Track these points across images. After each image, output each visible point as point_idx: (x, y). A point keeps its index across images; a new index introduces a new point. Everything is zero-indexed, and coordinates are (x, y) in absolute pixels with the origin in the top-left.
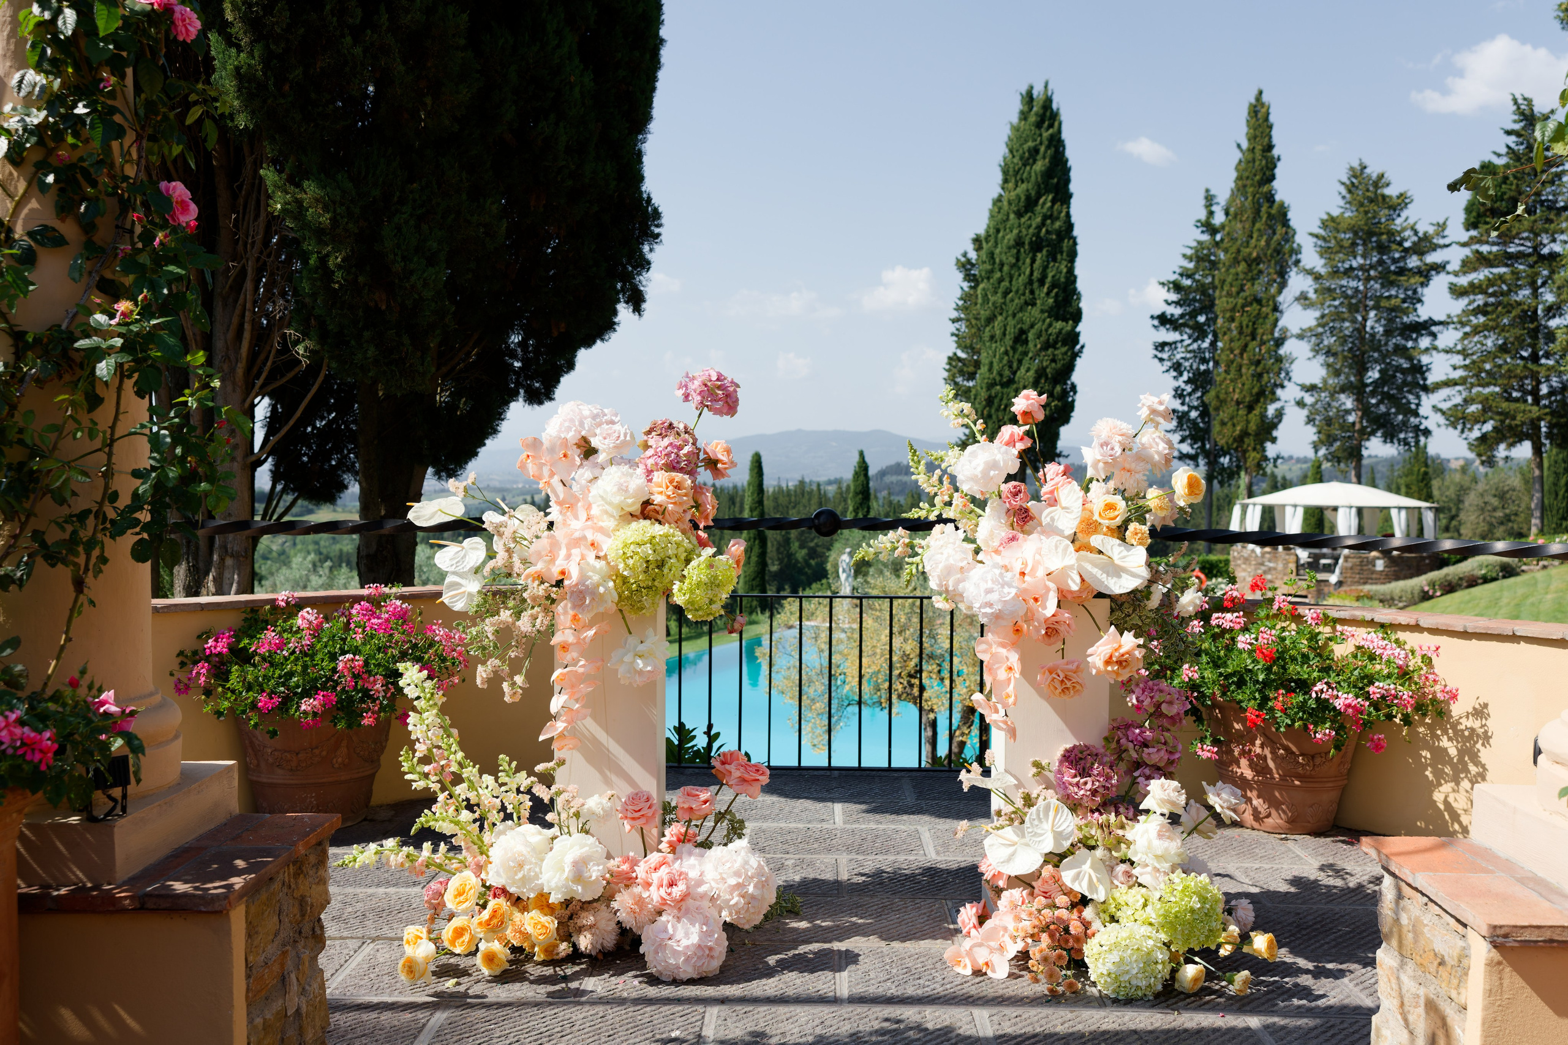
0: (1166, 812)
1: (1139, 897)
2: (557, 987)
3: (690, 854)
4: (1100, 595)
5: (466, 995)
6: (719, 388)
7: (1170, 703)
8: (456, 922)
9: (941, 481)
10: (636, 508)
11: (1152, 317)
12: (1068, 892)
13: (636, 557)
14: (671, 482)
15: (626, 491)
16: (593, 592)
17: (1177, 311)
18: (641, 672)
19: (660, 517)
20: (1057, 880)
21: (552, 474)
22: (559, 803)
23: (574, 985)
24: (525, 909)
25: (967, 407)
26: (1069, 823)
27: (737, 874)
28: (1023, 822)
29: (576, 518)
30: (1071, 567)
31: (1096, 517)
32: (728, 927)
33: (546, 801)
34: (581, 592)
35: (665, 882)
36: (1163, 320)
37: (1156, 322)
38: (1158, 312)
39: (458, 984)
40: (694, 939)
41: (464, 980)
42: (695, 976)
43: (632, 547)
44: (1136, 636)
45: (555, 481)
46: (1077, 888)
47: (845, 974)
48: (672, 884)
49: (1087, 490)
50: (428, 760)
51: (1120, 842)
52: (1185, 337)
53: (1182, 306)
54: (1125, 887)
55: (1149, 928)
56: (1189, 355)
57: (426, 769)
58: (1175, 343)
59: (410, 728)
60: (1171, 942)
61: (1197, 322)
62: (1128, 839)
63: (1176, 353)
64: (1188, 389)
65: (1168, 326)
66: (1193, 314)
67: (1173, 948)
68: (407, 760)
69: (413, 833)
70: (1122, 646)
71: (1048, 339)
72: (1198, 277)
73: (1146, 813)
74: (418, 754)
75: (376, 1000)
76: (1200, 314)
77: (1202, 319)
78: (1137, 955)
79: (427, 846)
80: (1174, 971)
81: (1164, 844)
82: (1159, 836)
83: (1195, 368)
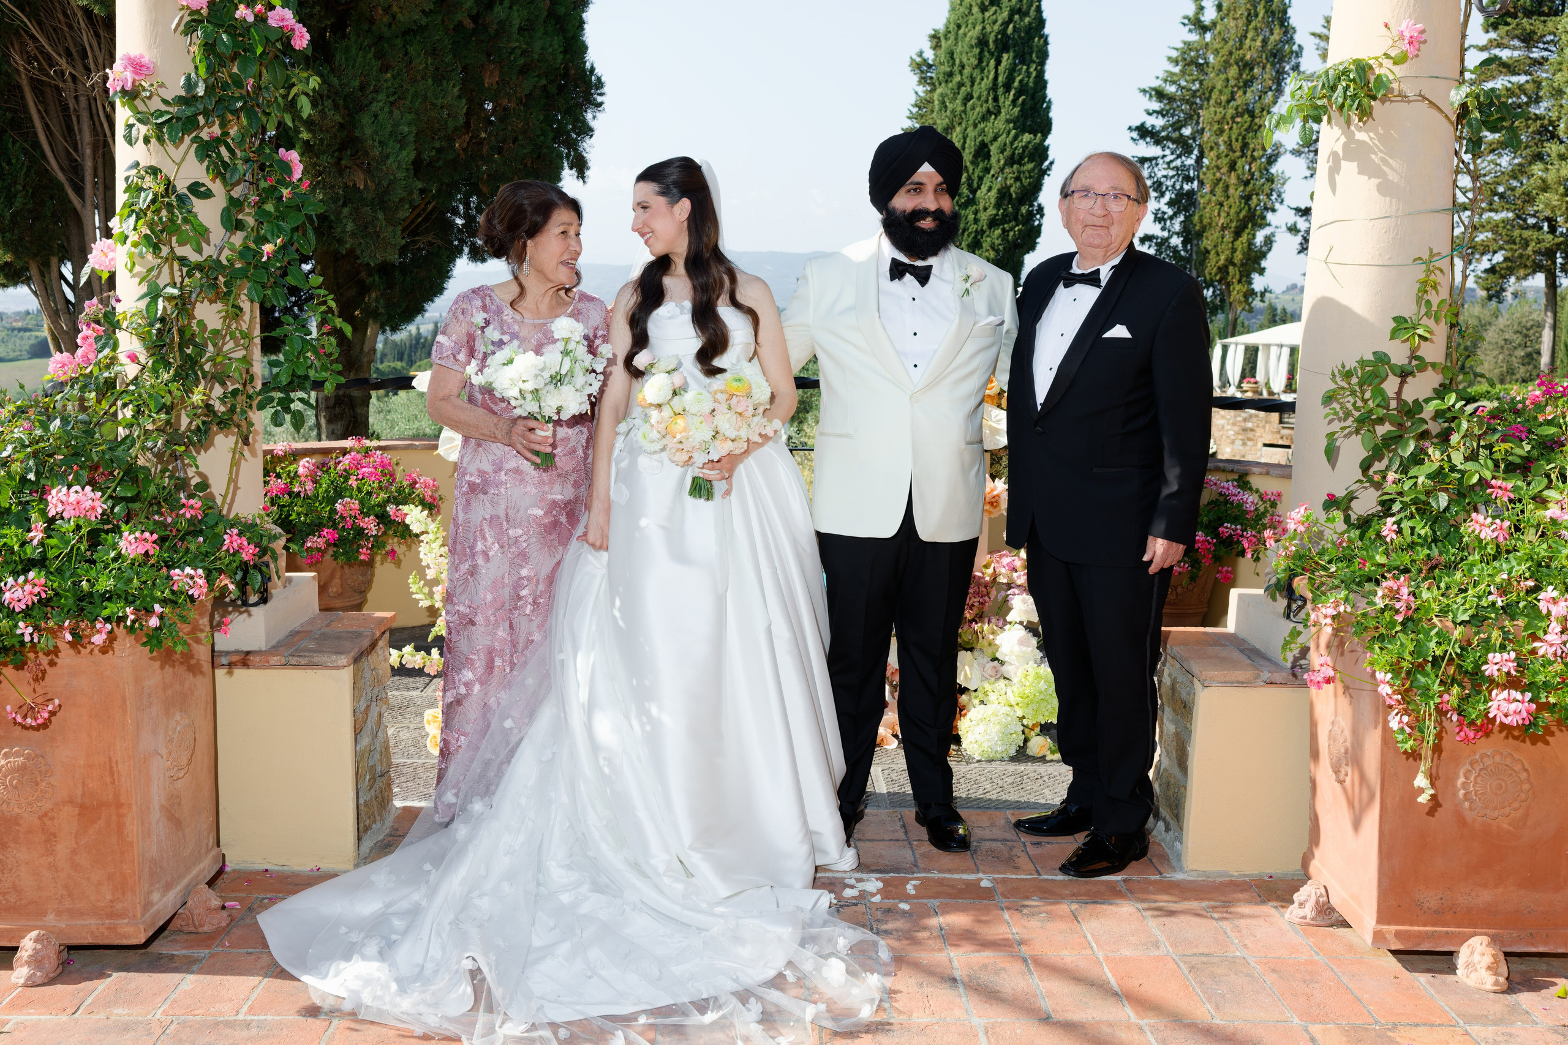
0: (1025, 621)
1: (1004, 686)
11: (1130, 128)
17: (1158, 122)
36: (1143, 132)
37: (1135, 135)
38: (1138, 124)
50: (436, 582)
51: (990, 644)
52: (1167, 152)
53: (1163, 116)
54: (993, 679)
55: (1008, 708)
56: (1171, 173)
57: (435, 589)
58: (1156, 158)
59: (422, 556)
60: (1024, 717)
61: (1181, 135)
62: (997, 642)
63: (1156, 169)
64: (1170, 212)
65: (1148, 139)
66: (1177, 126)
67: (1025, 722)
68: (414, 583)
69: (430, 639)
70: (992, 490)
71: (1014, 153)
72: (1183, 83)
73: (1010, 623)
74: (428, 577)
75: (409, 761)
76: (1185, 126)
77: (1187, 131)
78: (998, 727)
79: (435, 652)
80: (1026, 741)
81: (1024, 649)
82: (1021, 642)
83: (1178, 187)
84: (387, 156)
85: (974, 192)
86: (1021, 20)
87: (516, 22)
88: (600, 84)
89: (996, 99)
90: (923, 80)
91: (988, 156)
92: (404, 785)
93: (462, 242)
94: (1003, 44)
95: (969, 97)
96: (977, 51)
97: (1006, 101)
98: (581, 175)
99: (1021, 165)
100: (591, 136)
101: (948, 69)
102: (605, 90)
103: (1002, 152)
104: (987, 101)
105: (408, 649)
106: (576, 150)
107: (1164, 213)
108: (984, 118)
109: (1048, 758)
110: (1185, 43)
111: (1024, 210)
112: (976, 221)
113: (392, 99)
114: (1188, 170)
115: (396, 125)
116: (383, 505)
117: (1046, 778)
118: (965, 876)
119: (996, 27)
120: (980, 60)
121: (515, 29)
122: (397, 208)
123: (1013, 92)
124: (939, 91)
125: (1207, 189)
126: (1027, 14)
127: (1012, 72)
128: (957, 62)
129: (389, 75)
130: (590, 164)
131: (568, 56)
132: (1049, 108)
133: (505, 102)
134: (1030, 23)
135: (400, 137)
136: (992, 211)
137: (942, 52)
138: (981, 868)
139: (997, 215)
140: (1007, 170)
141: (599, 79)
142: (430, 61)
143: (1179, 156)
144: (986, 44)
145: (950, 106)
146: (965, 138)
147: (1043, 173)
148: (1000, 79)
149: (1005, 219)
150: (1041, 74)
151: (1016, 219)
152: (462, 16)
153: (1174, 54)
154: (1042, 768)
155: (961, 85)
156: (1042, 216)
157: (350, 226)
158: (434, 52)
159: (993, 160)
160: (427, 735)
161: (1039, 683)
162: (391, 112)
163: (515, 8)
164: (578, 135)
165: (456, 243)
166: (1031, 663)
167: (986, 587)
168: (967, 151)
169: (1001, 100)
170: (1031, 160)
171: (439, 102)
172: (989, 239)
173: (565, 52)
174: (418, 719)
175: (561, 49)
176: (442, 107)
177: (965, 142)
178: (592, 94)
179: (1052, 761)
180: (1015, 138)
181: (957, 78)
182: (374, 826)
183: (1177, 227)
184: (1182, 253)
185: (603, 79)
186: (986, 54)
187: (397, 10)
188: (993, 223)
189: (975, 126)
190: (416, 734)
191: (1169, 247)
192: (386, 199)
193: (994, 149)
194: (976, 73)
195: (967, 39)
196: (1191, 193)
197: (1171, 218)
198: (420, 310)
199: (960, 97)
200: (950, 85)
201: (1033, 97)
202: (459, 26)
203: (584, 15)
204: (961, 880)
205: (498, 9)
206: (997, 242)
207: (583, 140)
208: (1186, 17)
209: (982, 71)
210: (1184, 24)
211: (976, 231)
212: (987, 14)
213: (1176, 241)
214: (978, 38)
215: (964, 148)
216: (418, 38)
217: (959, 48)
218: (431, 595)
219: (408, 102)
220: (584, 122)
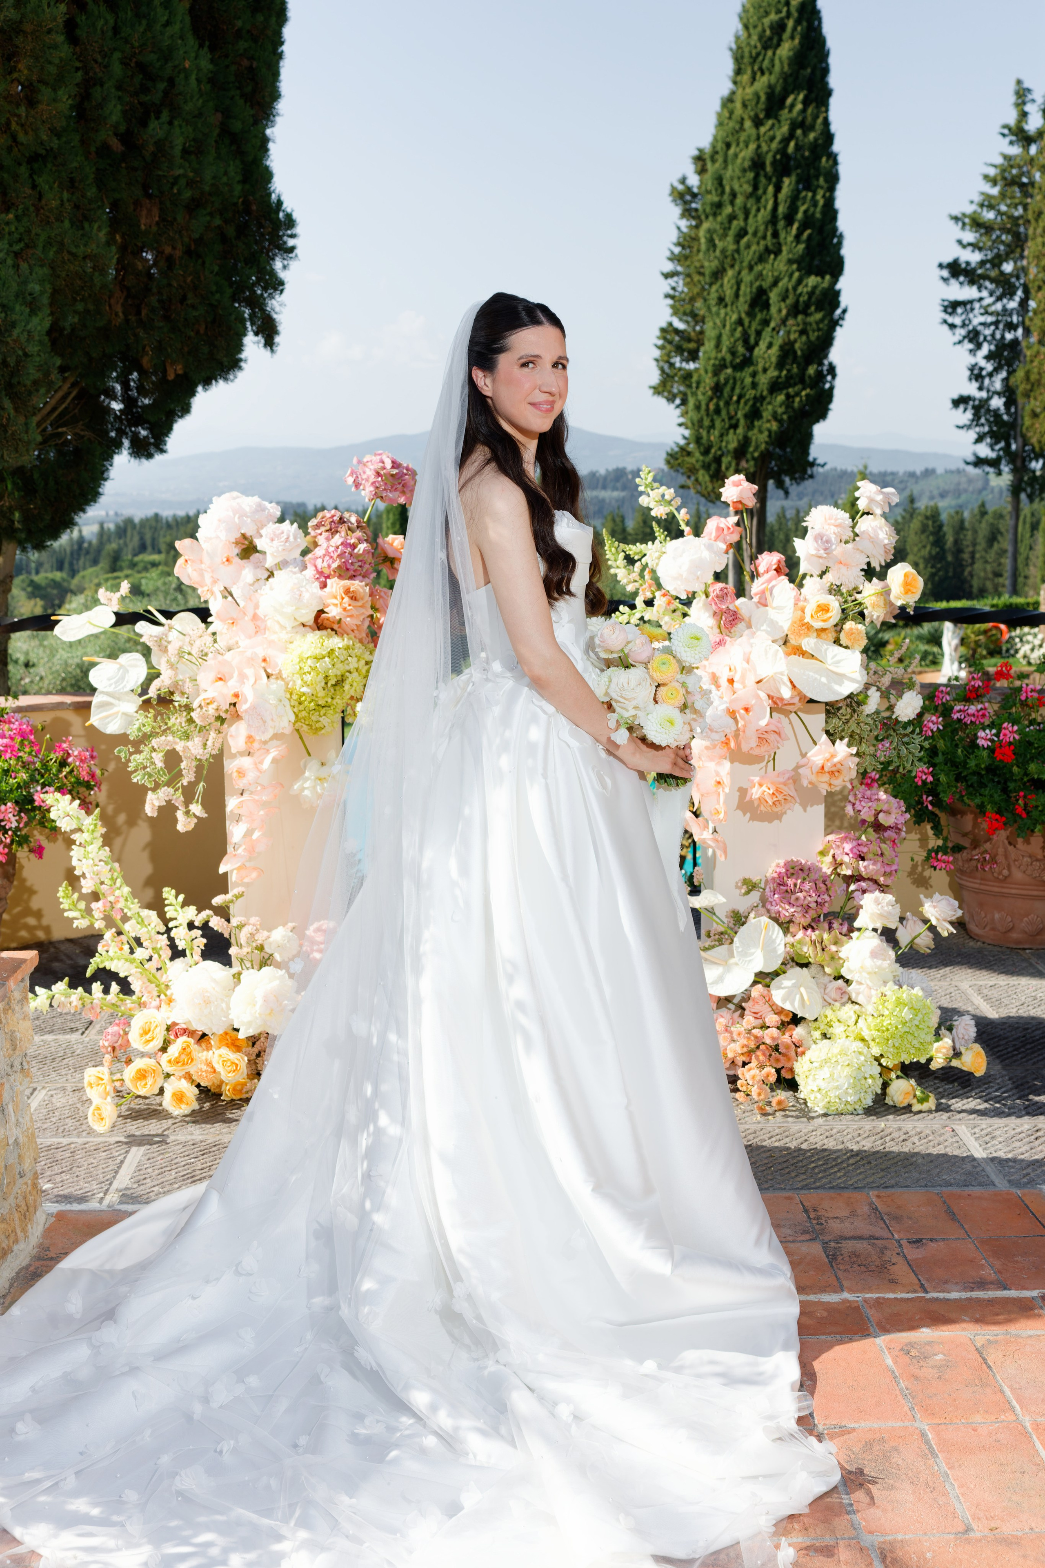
0: (879, 926)
1: (852, 1014)
4: (811, 701)
6: (394, 476)
7: (888, 812)
8: (139, 1063)
9: (642, 576)
10: (310, 618)
11: (941, 266)
12: (780, 1012)
13: (314, 673)
14: (347, 591)
15: (299, 602)
17: (974, 257)
19: (336, 627)
20: (768, 1000)
21: (215, 582)
22: (243, 936)
24: (209, 1048)
25: (669, 493)
26: (780, 943)
28: (732, 942)
30: (782, 674)
31: (808, 619)
33: (226, 935)
36: (955, 269)
37: (945, 273)
38: (948, 259)
44: (849, 745)
45: (218, 589)
46: (788, 1007)
49: (800, 586)
50: (95, 896)
51: (833, 958)
52: (985, 294)
53: (980, 249)
54: (837, 1004)
55: (860, 1044)
56: (990, 319)
57: (94, 905)
58: (971, 302)
59: (74, 862)
60: (882, 1055)
61: (1002, 273)
62: (841, 955)
63: (971, 315)
64: (989, 367)
65: (962, 279)
66: (997, 261)
67: (884, 1062)
68: (67, 896)
69: (89, 974)
70: (833, 756)
71: (797, 301)
72: (1003, 208)
73: (859, 929)
74: (84, 891)
75: (65, 1141)
76: (1006, 260)
77: (1008, 267)
78: (847, 1071)
79: (97, 987)
80: (885, 1085)
81: (879, 962)
82: (874, 954)
83: (998, 336)
84: (13, 325)
85: (751, 349)
86: (805, 134)
87: (179, 142)
88: (290, 222)
89: (775, 235)
90: (688, 213)
91: (767, 306)
92: (58, 1179)
93: (121, 433)
94: (783, 166)
95: (742, 233)
96: (751, 175)
97: (788, 236)
98: (269, 343)
99: (806, 313)
100: (282, 292)
101: (716, 199)
102: (298, 230)
103: (784, 300)
104: (764, 237)
105: (60, 987)
106: (263, 310)
107: (981, 369)
108: (761, 259)
109: (916, 1107)
110: (1006, 157)
111: (811, 370)
112: (754, 385)
113: (17, 248)
114: (1011, 315)
115: (25, 283)
116: (26, 785)
117: (915, 1139)
118: (826, 1298)
119: (774, 145)
120: (756, 187)
121: (177, 151)
122: (30, 393)
123: (796, 226)
124: (706, 225)
125: (1034, 339)
126: (812, 128)
127: (794, 199)
128: (727, 189)
129: (11, 216)
130: (280, 328)
131: (247, 186)
132: (840, 244)
133: (168, 250)
134: (816, 139)
135: (29, 298)
136: (773, 373)
137: (708, 176)
138: (846, 1283)
139: (779, 377)
140: (791, 322)
141: (289, 216)
142: (66, 195)
143: (999, 299)
144: (762, 165)
145: (720, 244)
146: (738, 284)
147: (834, 324)
148: (781, 209)
149: (789, 381)
150: (830, 202)
151: (802, 380)
152: (106, 135)
153: (992, 172)
154: (908, 1123)
155: (732, 218)
156: (834, 376)
158: (72, 184)
159: (773, 310)
160: (89, 1101)
161: (901, 1011)
162: (16, 267)
163: (176, 123)
164: (265, 289)
165: (113, 434)
166: (891, 984)
167: (824, 882)
168: (741, 299)
169: (782, 235)
170: (818, 309)
171: (81, 251)
172: (770, 407)
173: (244, 181)
174: (78, 1076)
175: (239, 178)
176: (84, 258)
177: (738, 289)
178: (281, 237)
179: (920, 1112)
180: (799, 281)
181: (728, 210)
182: (15, 1248)
183: (998, 385)
184: (1005, 417)
185: (295, 216)
186: (763, 180)
187: (18, 128)
188: (775, 387)
189: (751, 268)
190: (73, 1099)
191: (988, 411)
192: (15, 381)
193: (774, 296)
194: (751, 203)
195: (739, 161)
196: (1015, 342)
197: (990, 375)
198: (69, 523)
199: (732, 233)
200: (719, 219)
201: (821, 231)
202: (104, 150)
203: (268, 132)
204: (820, 1303)
205: (153, 124)
206: (780, 410)
207: (271, 297)
208: (1005, 126)
209: (758, 200)
210: (1004, 135)
211: (755, 398)
212: (763, 130)
213: (997, 403)
214: (752, 160)
215: (737, 295)
216: (49, 166)
217: (729, 173)
218: (89, 911)
219: (39, 252)
220: (273, 273)
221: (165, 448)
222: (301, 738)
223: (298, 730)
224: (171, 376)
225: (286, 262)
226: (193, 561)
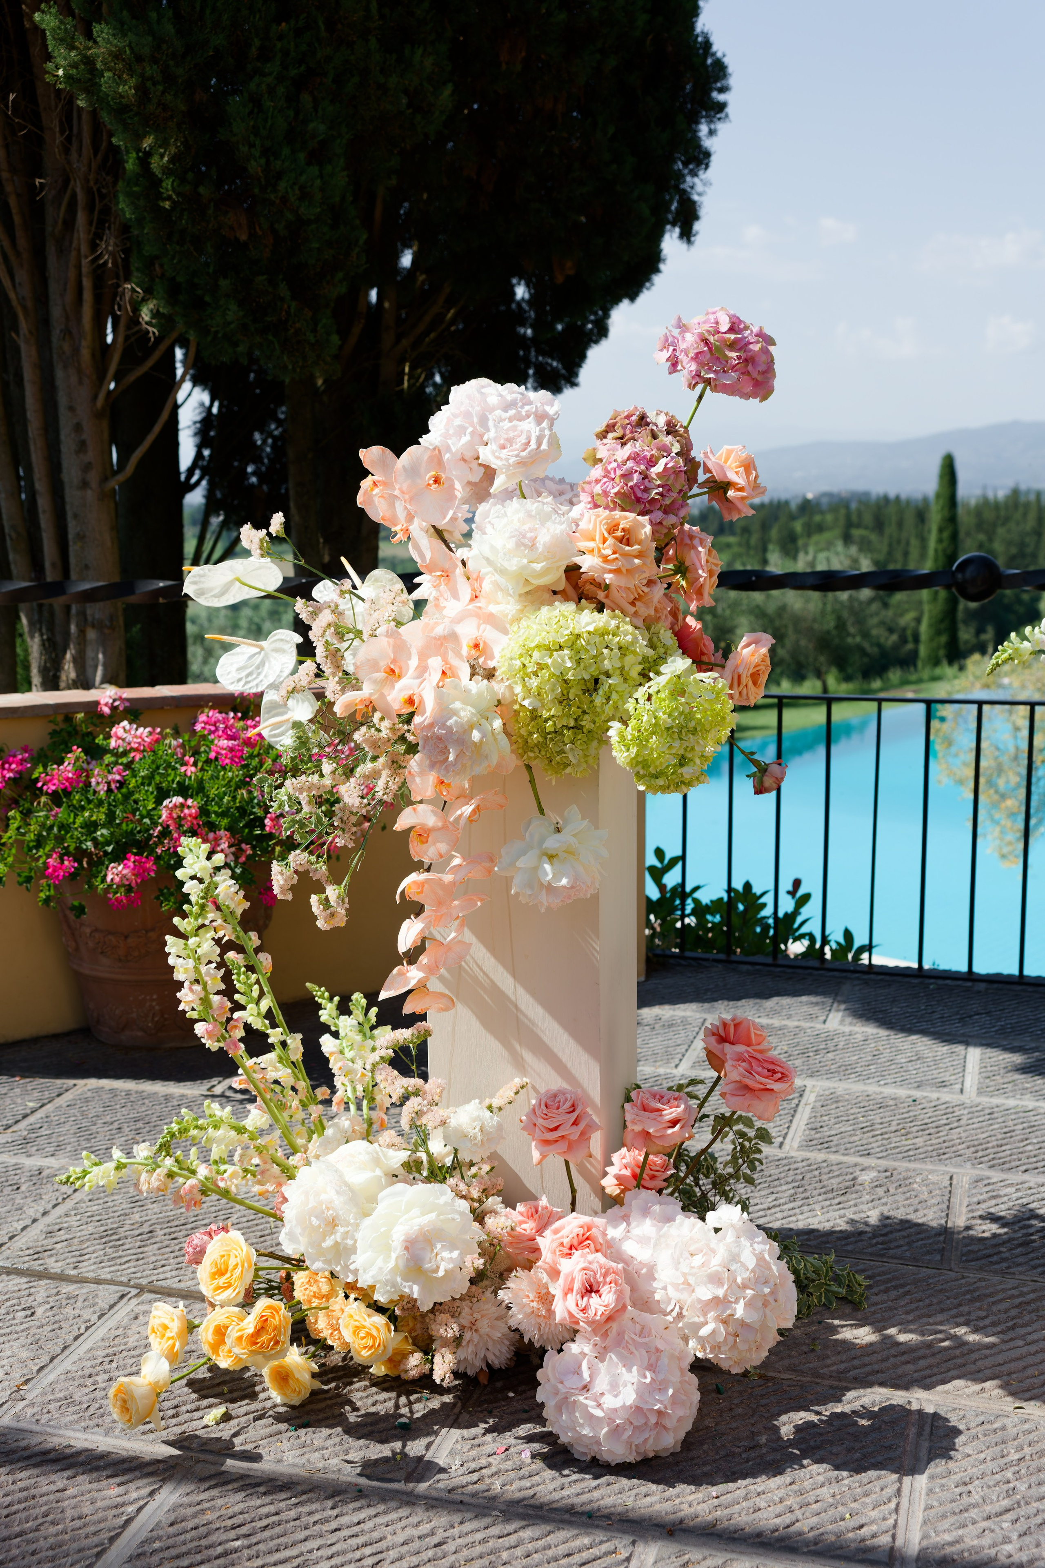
2: (384, 1450)
3: (645, 1212)
5: (225, 1449)
6: (732, 346)
8: (220, 1316)
10: (556, 580)
13: (545, 674)
14: (615, 528)
15: (532, 547)
16: (461, 738)
18: (550, 888)
19: (601, 595)
21: (409, 517)
23: (416, 1448)
27: (715, 1279)
29: (455, 596)
32: (699, 1367)
34: (439, 738)
35: (577, 1286)
39: (227, 1417)
40: (628, 1397)
41: (241, 1408)
42: (631, 1458)
43: (536, 655)
45: (417, 528)
47: (921, 1481)
48: (590, 1289)
59: (171, 961)
88: (721, 71)
98: (689, 235)
100: (707, 166)
102: (730, 80)
106: (683, 191)
130: (702, 214)
131: (661, 17)
141: (719, 62)
157: (233, 312)
164: (685, 164)
173: (655, 10)
178: (709, 91)
185: (726, 60)
207: (694, 174)
220: (697, 142)
221: (576, 381)
222: (532, 781)
223: (529, 767)
224: (560, 279)
225: (712, 127)
226: (384, 484)
